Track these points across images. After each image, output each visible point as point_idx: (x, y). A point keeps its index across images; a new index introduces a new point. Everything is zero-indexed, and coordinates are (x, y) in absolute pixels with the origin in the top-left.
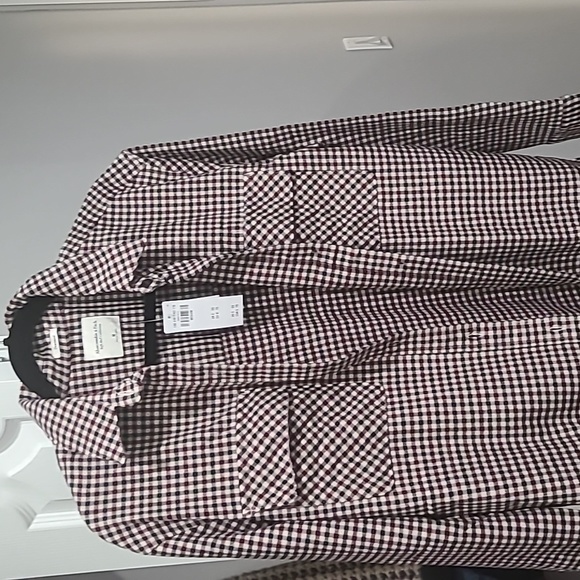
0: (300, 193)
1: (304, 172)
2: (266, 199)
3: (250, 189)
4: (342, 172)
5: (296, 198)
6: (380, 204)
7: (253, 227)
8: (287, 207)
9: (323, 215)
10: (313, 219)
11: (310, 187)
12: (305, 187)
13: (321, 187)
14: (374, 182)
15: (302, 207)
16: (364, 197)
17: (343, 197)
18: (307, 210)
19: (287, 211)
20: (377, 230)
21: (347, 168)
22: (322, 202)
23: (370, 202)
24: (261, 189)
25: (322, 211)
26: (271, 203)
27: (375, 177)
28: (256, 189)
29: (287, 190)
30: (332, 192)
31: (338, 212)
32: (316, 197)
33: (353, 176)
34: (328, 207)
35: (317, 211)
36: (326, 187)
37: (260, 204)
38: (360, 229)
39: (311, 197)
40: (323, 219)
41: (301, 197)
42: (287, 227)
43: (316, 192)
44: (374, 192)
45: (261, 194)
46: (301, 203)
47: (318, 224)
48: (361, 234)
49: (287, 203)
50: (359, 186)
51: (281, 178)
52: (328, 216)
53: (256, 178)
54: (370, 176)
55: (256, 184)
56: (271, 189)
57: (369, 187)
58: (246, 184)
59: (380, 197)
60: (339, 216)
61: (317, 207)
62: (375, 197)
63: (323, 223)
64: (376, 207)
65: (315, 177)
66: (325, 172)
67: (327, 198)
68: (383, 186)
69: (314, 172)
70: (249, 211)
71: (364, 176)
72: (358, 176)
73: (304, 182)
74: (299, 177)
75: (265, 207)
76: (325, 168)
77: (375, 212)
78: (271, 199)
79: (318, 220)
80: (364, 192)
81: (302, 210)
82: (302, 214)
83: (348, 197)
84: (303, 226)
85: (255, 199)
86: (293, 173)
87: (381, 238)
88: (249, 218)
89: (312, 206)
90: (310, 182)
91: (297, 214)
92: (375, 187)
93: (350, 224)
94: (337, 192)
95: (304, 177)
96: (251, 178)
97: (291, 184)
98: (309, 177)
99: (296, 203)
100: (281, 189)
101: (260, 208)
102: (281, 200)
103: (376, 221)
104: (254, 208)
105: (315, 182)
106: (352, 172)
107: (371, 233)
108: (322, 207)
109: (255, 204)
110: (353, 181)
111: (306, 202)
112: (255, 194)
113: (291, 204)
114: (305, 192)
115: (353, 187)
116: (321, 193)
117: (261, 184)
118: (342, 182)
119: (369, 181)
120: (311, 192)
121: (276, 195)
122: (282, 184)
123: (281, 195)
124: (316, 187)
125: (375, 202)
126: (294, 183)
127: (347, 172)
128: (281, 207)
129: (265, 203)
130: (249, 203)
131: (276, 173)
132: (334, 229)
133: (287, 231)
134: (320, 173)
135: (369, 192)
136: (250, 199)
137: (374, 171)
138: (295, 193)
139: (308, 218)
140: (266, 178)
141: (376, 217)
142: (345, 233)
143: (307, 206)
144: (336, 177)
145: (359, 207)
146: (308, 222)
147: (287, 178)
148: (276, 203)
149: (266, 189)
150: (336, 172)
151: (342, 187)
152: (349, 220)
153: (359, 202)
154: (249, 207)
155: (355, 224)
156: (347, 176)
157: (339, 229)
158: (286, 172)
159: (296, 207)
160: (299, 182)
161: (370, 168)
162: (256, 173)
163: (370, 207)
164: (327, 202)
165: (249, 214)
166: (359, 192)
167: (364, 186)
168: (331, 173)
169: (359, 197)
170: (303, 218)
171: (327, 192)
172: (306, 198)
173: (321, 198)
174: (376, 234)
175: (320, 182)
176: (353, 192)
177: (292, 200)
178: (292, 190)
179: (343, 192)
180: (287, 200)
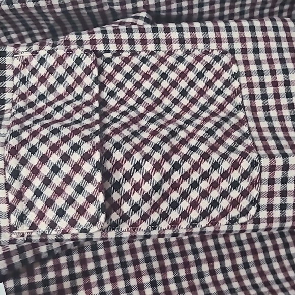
0: (111, 86)
1: (118, 54)
2: (51, 97)
3: (24, 81)
4: (180, 53)
5: (104, 94)
6: (247, 103)
7: (24, 143)
8: (87, 110)
9: (152, 120)
10: (135, 127)
11: (128, 76)
12: (119, 77)
13: (146, 76)
14: (234, 68)
15: (114, 109)
16: (219, 92)
17: (184, 93)
18: (124, 114)
19: (87, 116)
20: (248, 142)
21: (188, 46)
22: (149, 101)
23: (229, 99)
24: (42, 80)
25: (150, 115)
26: (59, 103)
27: (234, 61)
28: (34, 80)
29: (88, 81)
30: (165, 84)
31: (178, 116)
32: (139, 93)
33: (198, 59)
34: (159, 109)
35: (142, 116)
36: (155, 76)
37: (41, 104)
38: (221, 141)
39: (130, 93)
40: (153, 127)
41: (112, 94)
42: (86, 139)
43: (138, 85)
44: (235, 84)
45: (42, 89)
46: (112, 102)
47: (145, 135)
48: (222, 149)
49: (88, 103)
50: (209, 75)
51: (79, 61)
52: (161, 122)
53: (34, 62)
54: (226, 59)
55: (34, 71)
56: (61, 80)
57: (226, 75)
58: (17, 71)
59: (245, 91)
60: (180, 122)
61: (142, 109)
62: (237, 92)
63: (154, 133)
64: (240, 107)
65: (135, 60)
66: (152, 54)
67: (157, 93)
68: (248, 74)
69: (134, 53)
70: (19, 116)
71: (217, 59)
72: (208, 59)
73: (118, 68)
74: (109, 61)
75: (49, 110)
76: (151, 47)
77: (241, 115)
78: (60, 97)
79: (144, 128)
80: (219, 84)
81: (115, 115)
82: (115, 120)
83: (193, 93)
84: (117, 138)
85: (32, 97)
86: (98, 54)
87: (259, 157)
88: (16, 128)
89: (133, 108)
90: (127, 68)
91: (107, 120)
92: (236, 76)
93: (201, 133)
94: (174, 84)
95: (117, 60)
96: (26, 63)
97: (95, 71)
98: (126, 60)
99: (104, 103)
100: (79, 80)
101: (40, 111)
102: (79, 97)
103: (245, 129)
104: (30, 111)
105: (136, 68)
106: (197, 53)
107: (241, 148)
108: (150, 108)
109: (31, 105)
110: (200, 67)
111: (122, 102)
112: (33, 89)
113: (96, 104)
114: (120, 85)
115: (200, 75)
116: (147, 85)
117: (42, 71)
118: (182, 67)
119: (226, 67)
120: (129, 85)
121: (70, 89)
122: (79, 71)
123: (79, 90)
124: (138, 77)
125: (238, 100)
126: (101, 70)
127: (188, 53)
128: (78, 109)
129: (50, 104)
130: (22, 104)
131: (69, 52)
132: (175, 142)
133: (86, 147)
134: (144, 54)
135: (227, 84)
136: (23, 97)
137: (232, 51)
138: (102, 87)
139: (125, 126)
140: (51, 60)
141: (243, 121)
142: (194, 149)
143: (123, 108)
144: (172, 60)
145: (213, 108)
146: (126, 132)
147: (88, 61)
148: (68, 103)
149: (52, 80)
150: (170, 53)
151: (182, 75)
152: (199, 127)
153: (211, 100)
154: (21, 110)
155: (210, 132)
156: (189, 59)
157: (183, 142)
158: (87, 52)
159: (105, 109)
160: (109, 69)
161: (225, 46)
162: (35, 53)
163: (230, 108)
164: (158, 102)
165: (17, 122)
166: (210, 84)
167: (218, 75)
168: (161, 54)
169: (210, 92)
170: (116, 125)
171: (156, 84)
172: (121, 94)
173: (148, 93)
174: (250, 149)
175: (145, 68)
176: (201, 84)
177: (97, 97)
178: (96, 81)
179: (183, 84)
180: (88, 97)
